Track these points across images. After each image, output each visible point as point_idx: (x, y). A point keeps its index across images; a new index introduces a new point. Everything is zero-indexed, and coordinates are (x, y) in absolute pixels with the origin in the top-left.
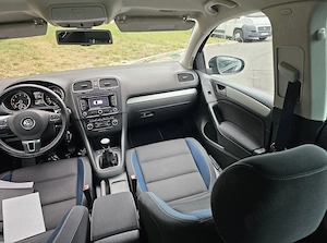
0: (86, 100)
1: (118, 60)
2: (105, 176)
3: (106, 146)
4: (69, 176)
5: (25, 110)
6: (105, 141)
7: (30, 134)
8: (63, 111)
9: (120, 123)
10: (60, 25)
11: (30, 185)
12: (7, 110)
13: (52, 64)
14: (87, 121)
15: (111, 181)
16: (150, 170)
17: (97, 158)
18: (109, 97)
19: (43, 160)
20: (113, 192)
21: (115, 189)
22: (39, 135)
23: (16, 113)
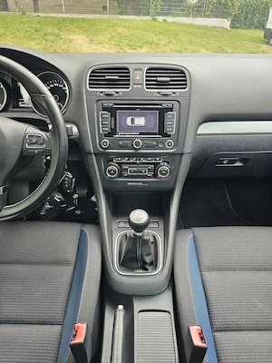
2: (126, 291)
6: (140, 216)
14: (108, 160)
18: (163, 112)
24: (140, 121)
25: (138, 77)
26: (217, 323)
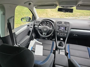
0: (59, 27)
1: (67, 16)
2: (59, 48)
3: (61, 40)
4: (50, 44)
5: (45, 26)
6: (62, 39)
7: (45, 32)
8: (53, 28)
9: (67, 35)
10: (61, 6)
11: (41, 43)
12: (41, 25)
13: (50, 15)
14: (58, 32)
15: (60, 50)
16: (72, 52)
17: (58, 43)
18: (66, 27)
19: (44, 38)
20: (60, 53)
21: (61, 53)
22: (47, 32)
23: (43, 26)
24: (63, 28)
25: (63, 23)
26: (71, 55)
